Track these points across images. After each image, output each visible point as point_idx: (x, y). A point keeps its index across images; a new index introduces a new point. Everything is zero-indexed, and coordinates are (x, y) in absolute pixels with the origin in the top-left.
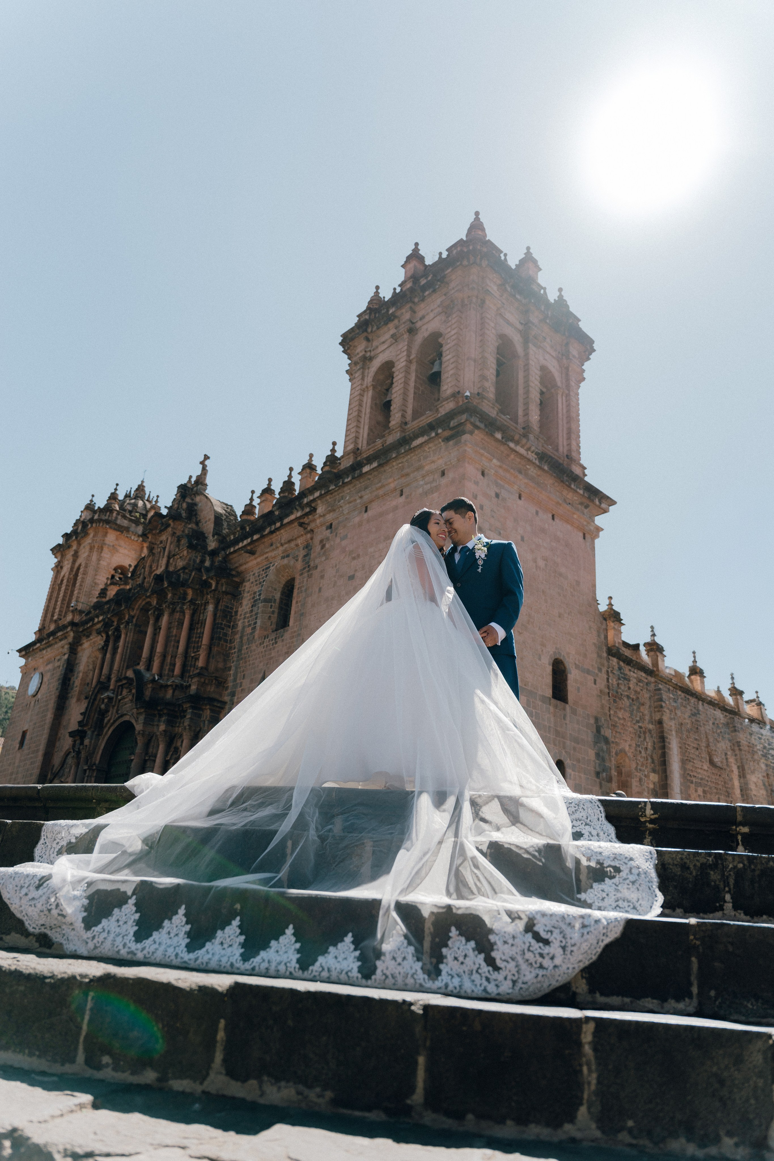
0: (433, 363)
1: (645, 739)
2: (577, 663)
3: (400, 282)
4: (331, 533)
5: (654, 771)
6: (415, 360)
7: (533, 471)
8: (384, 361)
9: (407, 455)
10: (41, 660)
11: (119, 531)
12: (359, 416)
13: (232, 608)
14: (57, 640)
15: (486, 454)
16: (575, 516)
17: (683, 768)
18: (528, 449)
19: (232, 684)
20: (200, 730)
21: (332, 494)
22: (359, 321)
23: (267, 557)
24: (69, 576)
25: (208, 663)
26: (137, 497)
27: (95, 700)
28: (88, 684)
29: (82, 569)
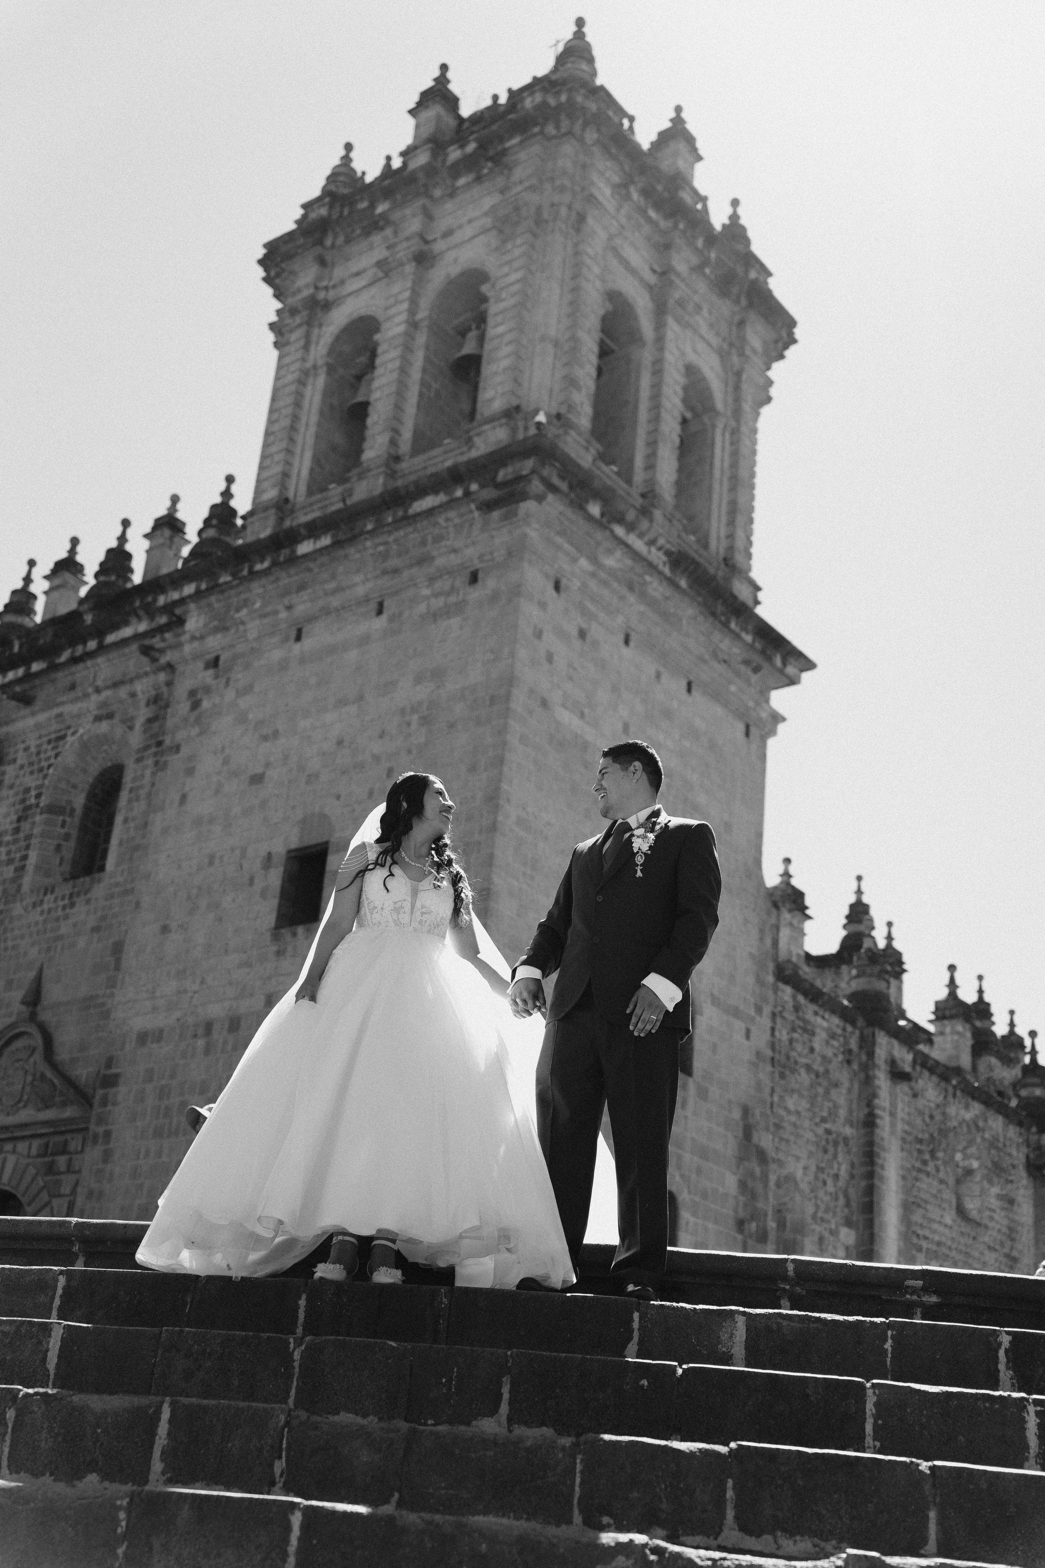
0: (463, 333)
1: (835, 1156)
2: (716, 993)
3: (403, 147)
4: (217, 677)
5: (849, 1223)
6: (426, 323)
7: (656, 588)
8: (355, 316)
9: (397, 529)
12: (293, 428)
15: (566, 546)
16: (733, 688)
17: (906, 1219)
18: (651, 543)
21: (222, 592)
22: (304, 217)
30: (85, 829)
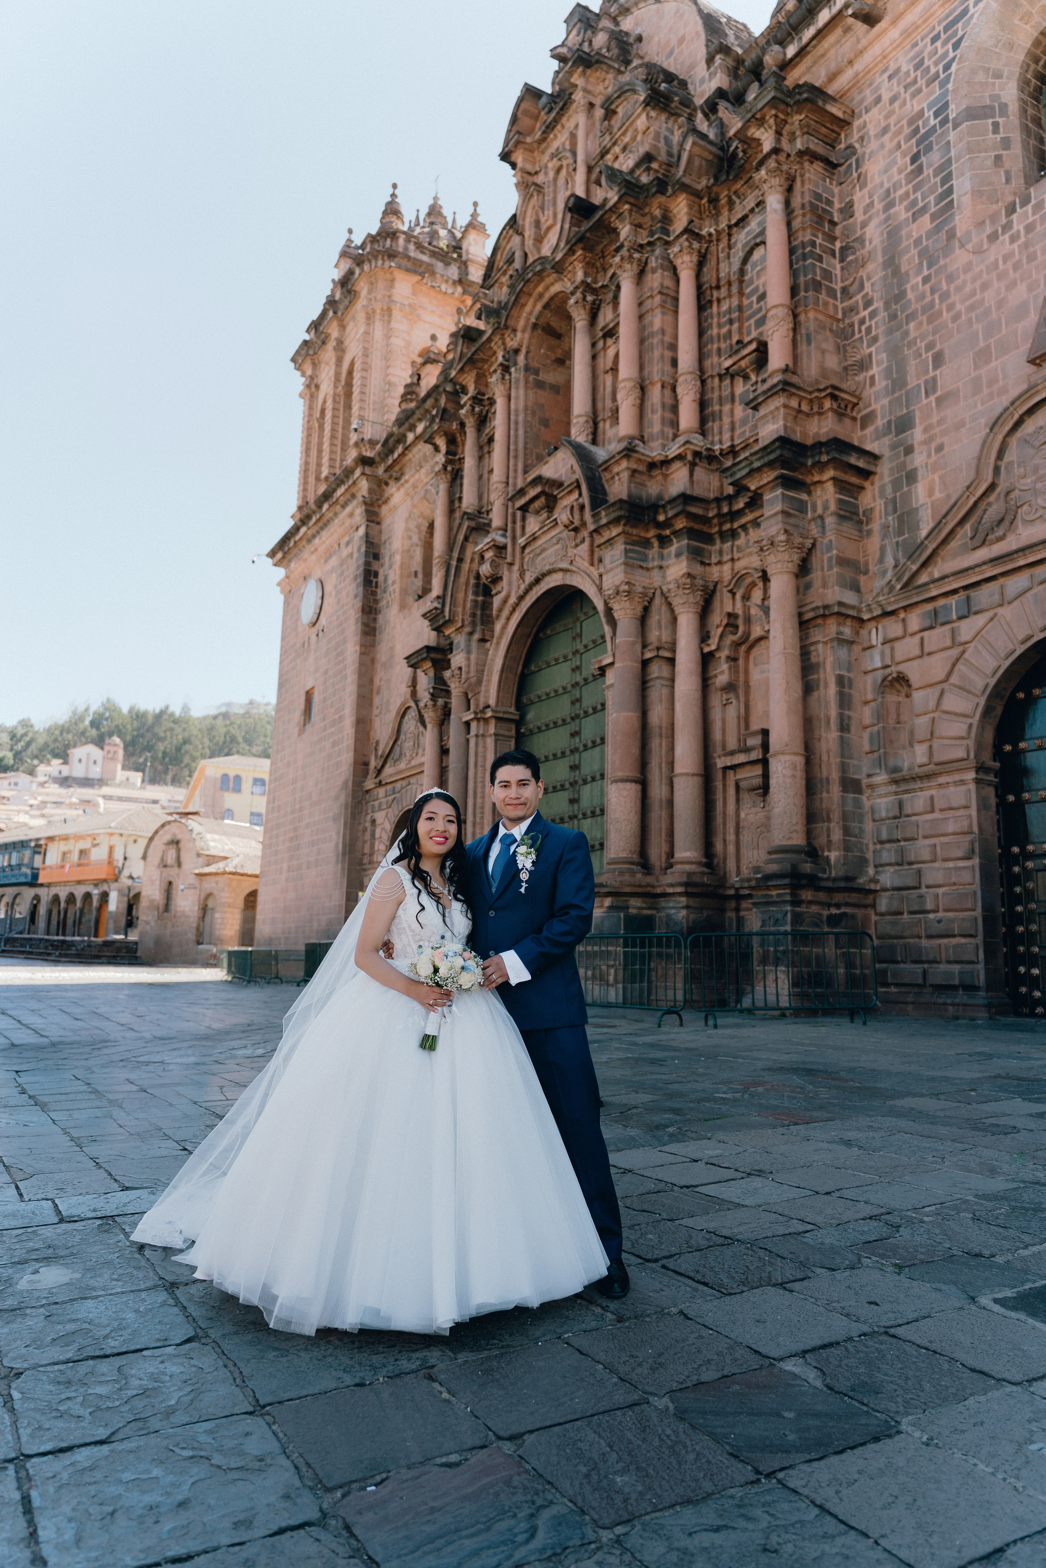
10: (314, 557)
11: (415, 272)
13: (829, 202)
14: (338, 508)
19: (885, 401)
20: (814, 545)
24: (335, 395)
25: (795, 357)
26: (432, 223)
27: (460, 560)
28: (416, 573)
29: (358, 366)
30: (1026, 130)
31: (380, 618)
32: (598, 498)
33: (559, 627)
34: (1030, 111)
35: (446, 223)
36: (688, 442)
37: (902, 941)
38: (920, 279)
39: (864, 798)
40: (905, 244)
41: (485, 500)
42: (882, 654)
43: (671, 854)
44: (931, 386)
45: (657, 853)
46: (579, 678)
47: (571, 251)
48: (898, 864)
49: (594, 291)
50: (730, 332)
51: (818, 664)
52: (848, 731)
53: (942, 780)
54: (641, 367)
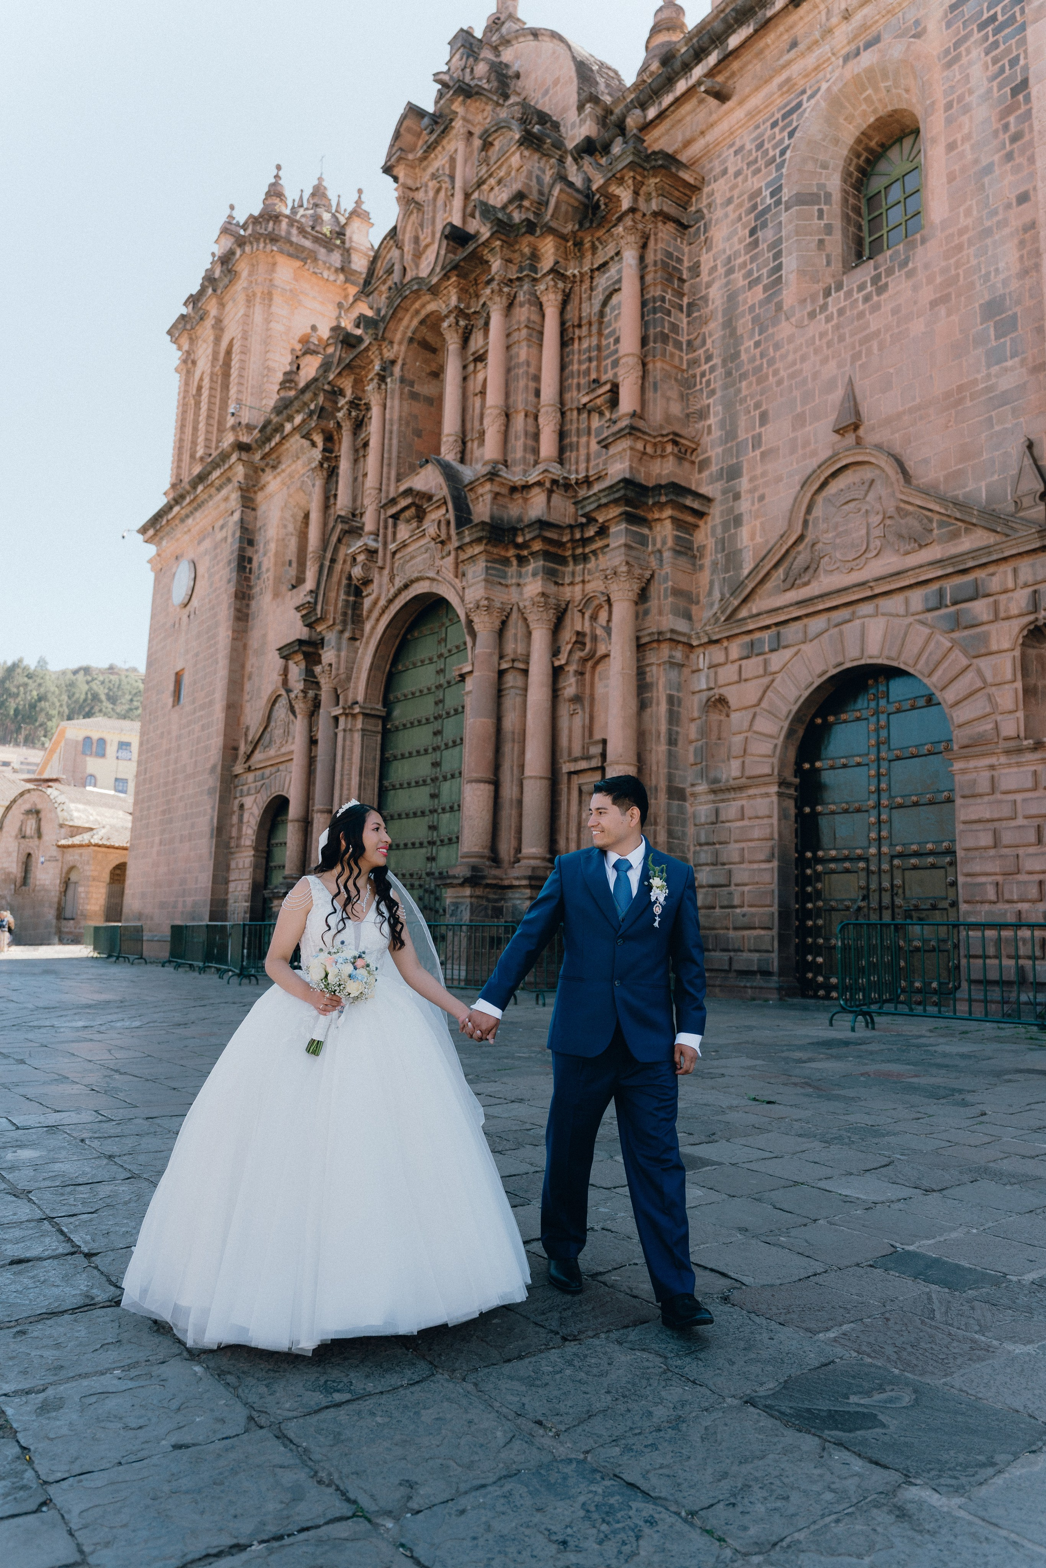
10: (187, 538)
11: (297, 258)
13: (680, 261)
14: (213, 490)
19: (719, 450)
20: (652, 576)
23: (788, 80)
24: (212, 374)
25: (643, 402)
26: (316, 205)
27: (333, 561)
28: (290, 563)
29: (236, 348)
30: (846, 218)
31: (253, 603)
32: (463, 517)
33: (426, 630)
34: (851, 201)
35: (330, 205)
36: (546, 471)
37: (713, 932)
38: (752, 343)
39: (687, 804)
40: (741, 309)
41: (359, 502)
42: (708, 677)
43: (519, 850)
44: (757, 441)
45: (505, 849)
46: (442, 681)
47: (446, 277)
48: (712, 864)
49: (467, 317)
50: (589, 369)
51: (652, 684)
52: (676, 745)
53: (751, 792)
54: (507, 395)
